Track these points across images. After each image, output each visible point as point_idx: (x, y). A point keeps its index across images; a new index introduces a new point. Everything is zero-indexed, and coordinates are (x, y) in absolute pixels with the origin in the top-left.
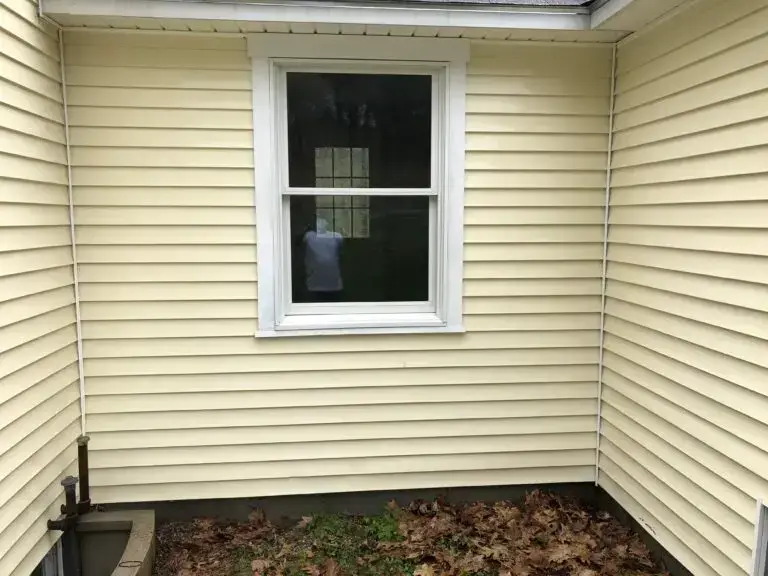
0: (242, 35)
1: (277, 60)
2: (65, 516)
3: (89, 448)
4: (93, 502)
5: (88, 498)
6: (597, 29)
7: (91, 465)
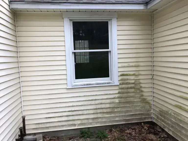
0: (61, 12)
1: (70, 18)
2: (20, 137)
3: (25, 119)
4: (26, 133)
5: (25, 132)
6: (149, 9)
7: (26, 124)
